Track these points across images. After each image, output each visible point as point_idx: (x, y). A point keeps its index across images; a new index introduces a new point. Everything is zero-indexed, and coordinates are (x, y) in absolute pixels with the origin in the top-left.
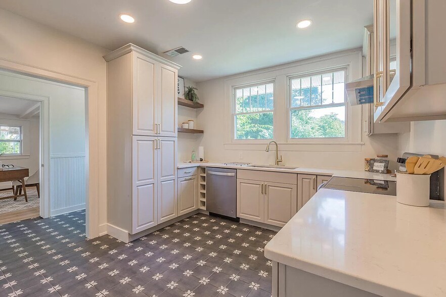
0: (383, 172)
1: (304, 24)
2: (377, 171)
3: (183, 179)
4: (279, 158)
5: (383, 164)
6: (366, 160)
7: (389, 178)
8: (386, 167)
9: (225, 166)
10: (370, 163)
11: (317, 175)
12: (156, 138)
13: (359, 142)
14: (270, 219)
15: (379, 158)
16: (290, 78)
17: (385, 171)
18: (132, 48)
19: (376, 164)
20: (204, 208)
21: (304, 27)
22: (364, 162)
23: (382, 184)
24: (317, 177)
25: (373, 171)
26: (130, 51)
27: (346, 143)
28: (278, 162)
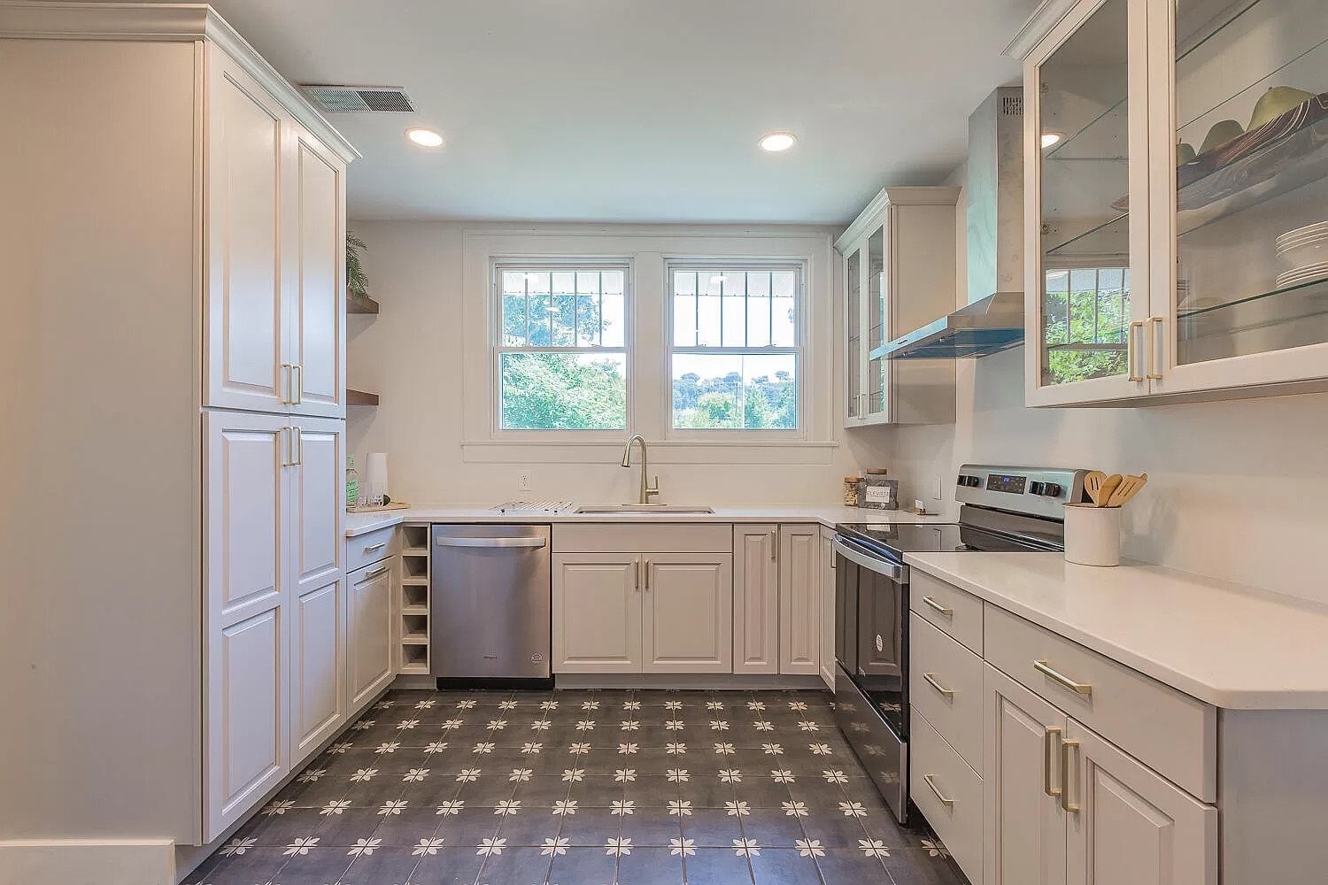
0: (888, 507)
1: (777, 143)
2: (876, 505)
3: (361, 575)
4: (651, 485)
5: (887, 490)
6: (847, 481)
7: (902, 517)
8: (893, 495)
9: (496, 515)
10: (856, 487)
11: (779, 524)
12: (285, 421)
13: (828, 441)
14: (660, 658)
15: (871, 477)
16: (672, 265)
17: (894, 505)
18: (209, 25)
19: (869, 489)
20: (422, 669)
21: (774, 149)
22: (842, 485)
23: (884, 533)
24: (779, 529)
25: (867, 505)
26: (198, 36)
27: (800, 442)
28: (646, 496)
